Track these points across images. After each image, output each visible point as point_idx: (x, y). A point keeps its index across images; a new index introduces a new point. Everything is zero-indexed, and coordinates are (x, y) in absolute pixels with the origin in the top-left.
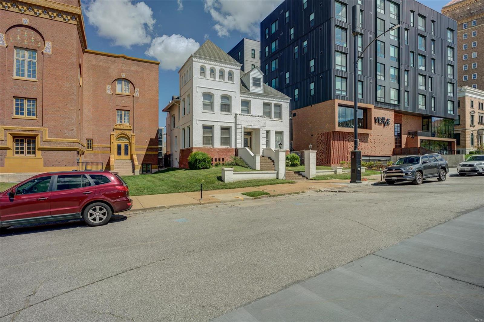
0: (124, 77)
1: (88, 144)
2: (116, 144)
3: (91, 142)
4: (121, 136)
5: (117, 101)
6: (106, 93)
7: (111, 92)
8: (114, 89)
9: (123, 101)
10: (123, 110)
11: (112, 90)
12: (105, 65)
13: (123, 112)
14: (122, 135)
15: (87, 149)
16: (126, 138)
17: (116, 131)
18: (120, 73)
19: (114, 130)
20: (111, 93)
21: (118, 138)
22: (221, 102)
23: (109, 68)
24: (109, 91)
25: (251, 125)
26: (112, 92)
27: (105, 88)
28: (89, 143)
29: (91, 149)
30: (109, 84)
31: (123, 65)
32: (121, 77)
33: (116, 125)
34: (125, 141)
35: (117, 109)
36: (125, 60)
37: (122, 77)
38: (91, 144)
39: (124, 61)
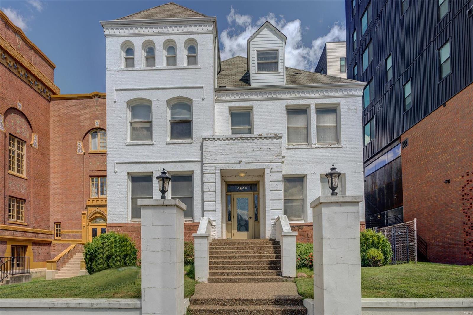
0: (98, 126)
1: (57, 230)
2: (91, 228)
3: (60, 227)
4: (95, 215)
5: (91, 164)
6: (76, 153)
7: (82, 151)
8: (86, 146)
9: (98, 163)
10: (99, 176)
11: (85, 148)
12: (76, 112)
13: (99, 179)
14: (97, 215)
15: (56, 238)
16: (103, 219)
17: (89, 208)
18: (94, 120)
19: (86, 208)
20: (83, 153)
21: (93, 219)
22: (172, 118)
23: (79, 116)
24: (80, 150)
25: (240, 162)
26: (84, 151)
27: (75, 146)
28: (58, 228)
29: (60, 238)
30: (80, 140)
31: (97, 107)
32: (94, 127)
33: (89, 199)
34: (102, 223)
35: (90, 176)
36: (100, 99)
37: (96, 126)
38: (60, 231)
39: (98, 101)
